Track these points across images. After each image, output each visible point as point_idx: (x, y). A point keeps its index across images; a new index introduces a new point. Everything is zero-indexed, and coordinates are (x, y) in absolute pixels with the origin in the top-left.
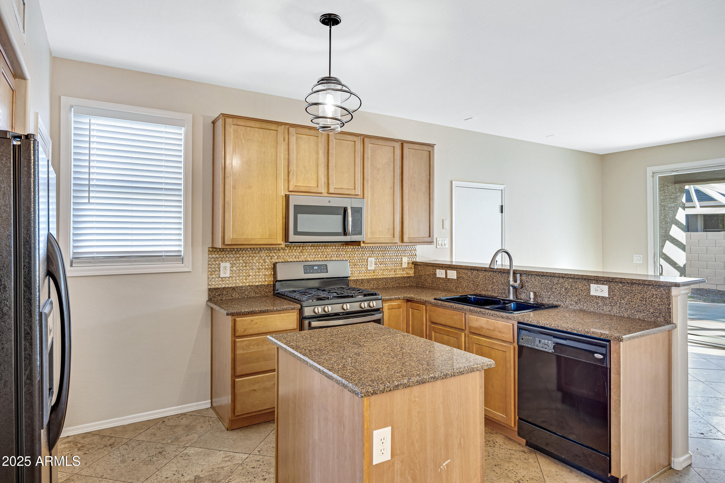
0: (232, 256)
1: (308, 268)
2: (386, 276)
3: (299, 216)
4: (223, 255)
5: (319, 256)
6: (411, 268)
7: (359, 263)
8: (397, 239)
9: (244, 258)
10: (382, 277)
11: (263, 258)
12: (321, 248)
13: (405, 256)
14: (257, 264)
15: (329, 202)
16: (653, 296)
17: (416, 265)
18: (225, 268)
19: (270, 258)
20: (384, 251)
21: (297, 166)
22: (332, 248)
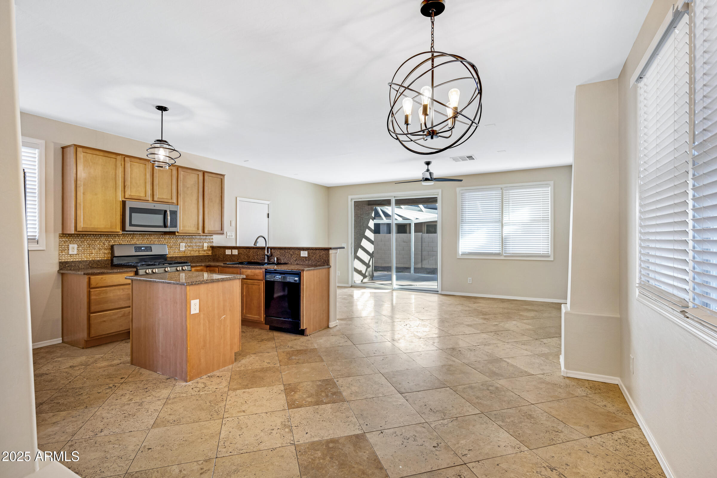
0: (78, 240)
1: (137, 249)
2: (193, 255)
3: (133, 214)
4: (72, 239)
5: (145, 241)
6: (210, 250)
7: (174, 247)
8: (200, 231)
9: (88, 242)
10: (190, 255)
11: (103, 242)
13: (206, 242)
14: (98, 246)
15: (154, 206)
17: (213, 248)
18: (73, 248)
19: (108, 242)
20: (191, 239)
21: (131, 183)
22: (154, 236)
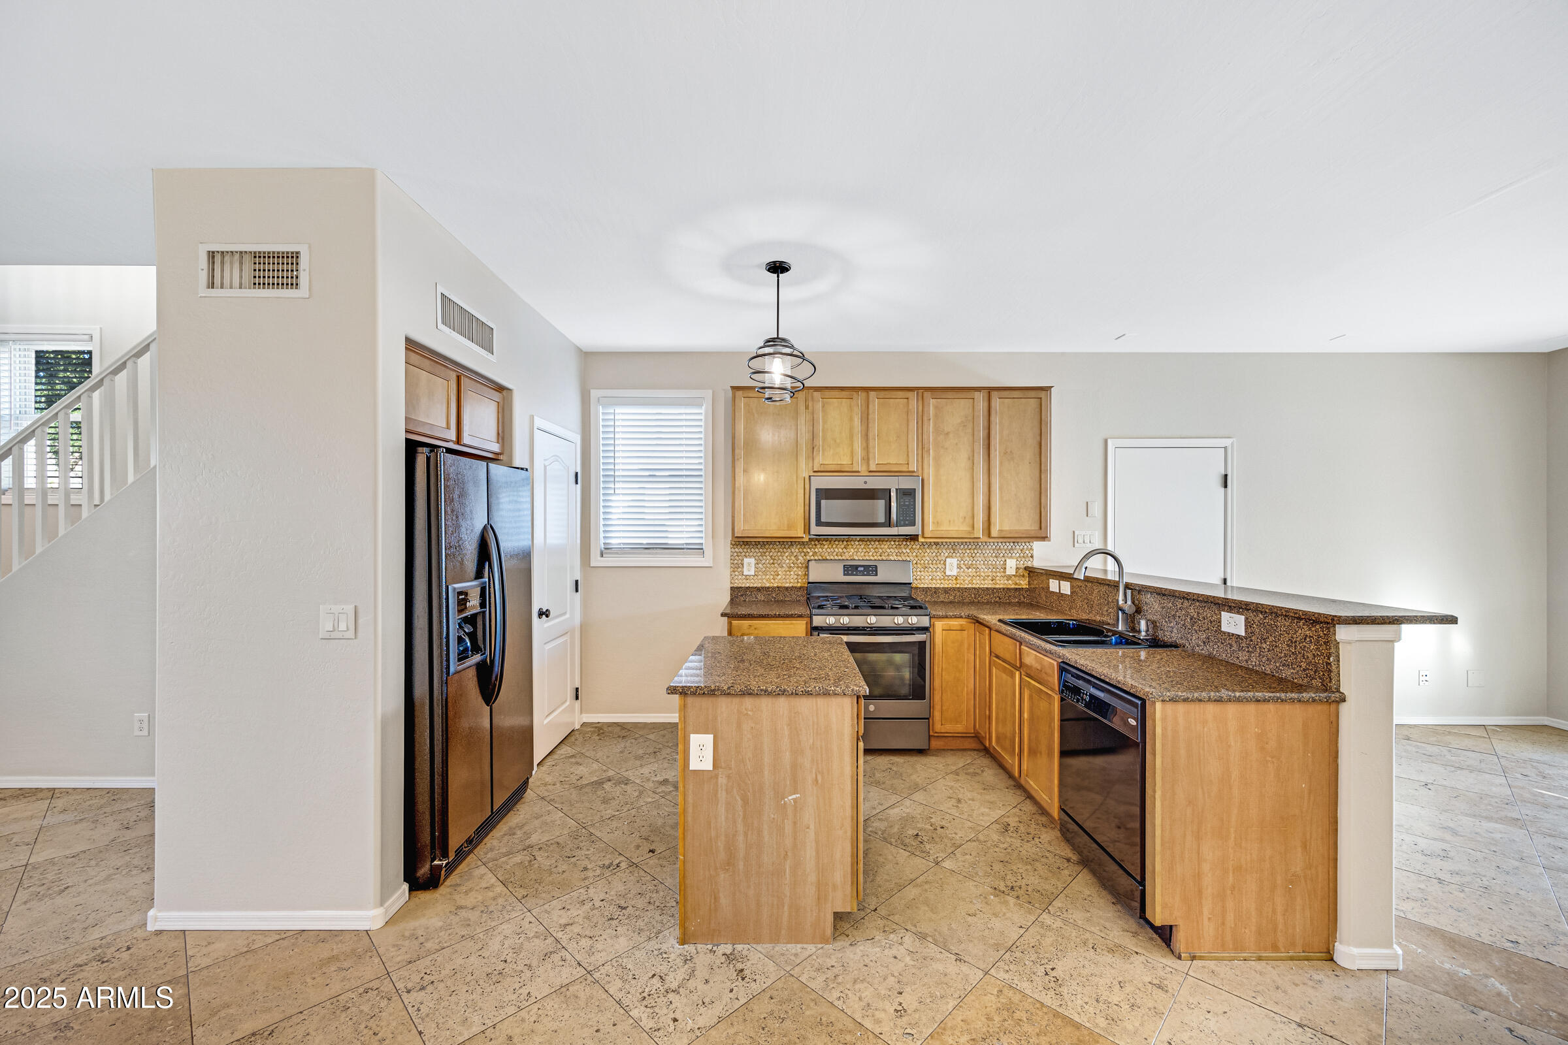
0: (757, 550)
1: (850, 569)
2: (977, 586)
4: (747, 549)
5: (871, 554)
6: (1023, 576)
7: (931, 566)
9: (771, 554)
10: (970, 586)
11: (795, 554)
12: (873, 543)
13: (1011, 557)
14: (787, 561)
16: (1305, 639)
17: (1031, 572)
18: (749, 564)
19: (803, 554)
20: (974, 550)
21: (824, 439)
22: (888, 543)
